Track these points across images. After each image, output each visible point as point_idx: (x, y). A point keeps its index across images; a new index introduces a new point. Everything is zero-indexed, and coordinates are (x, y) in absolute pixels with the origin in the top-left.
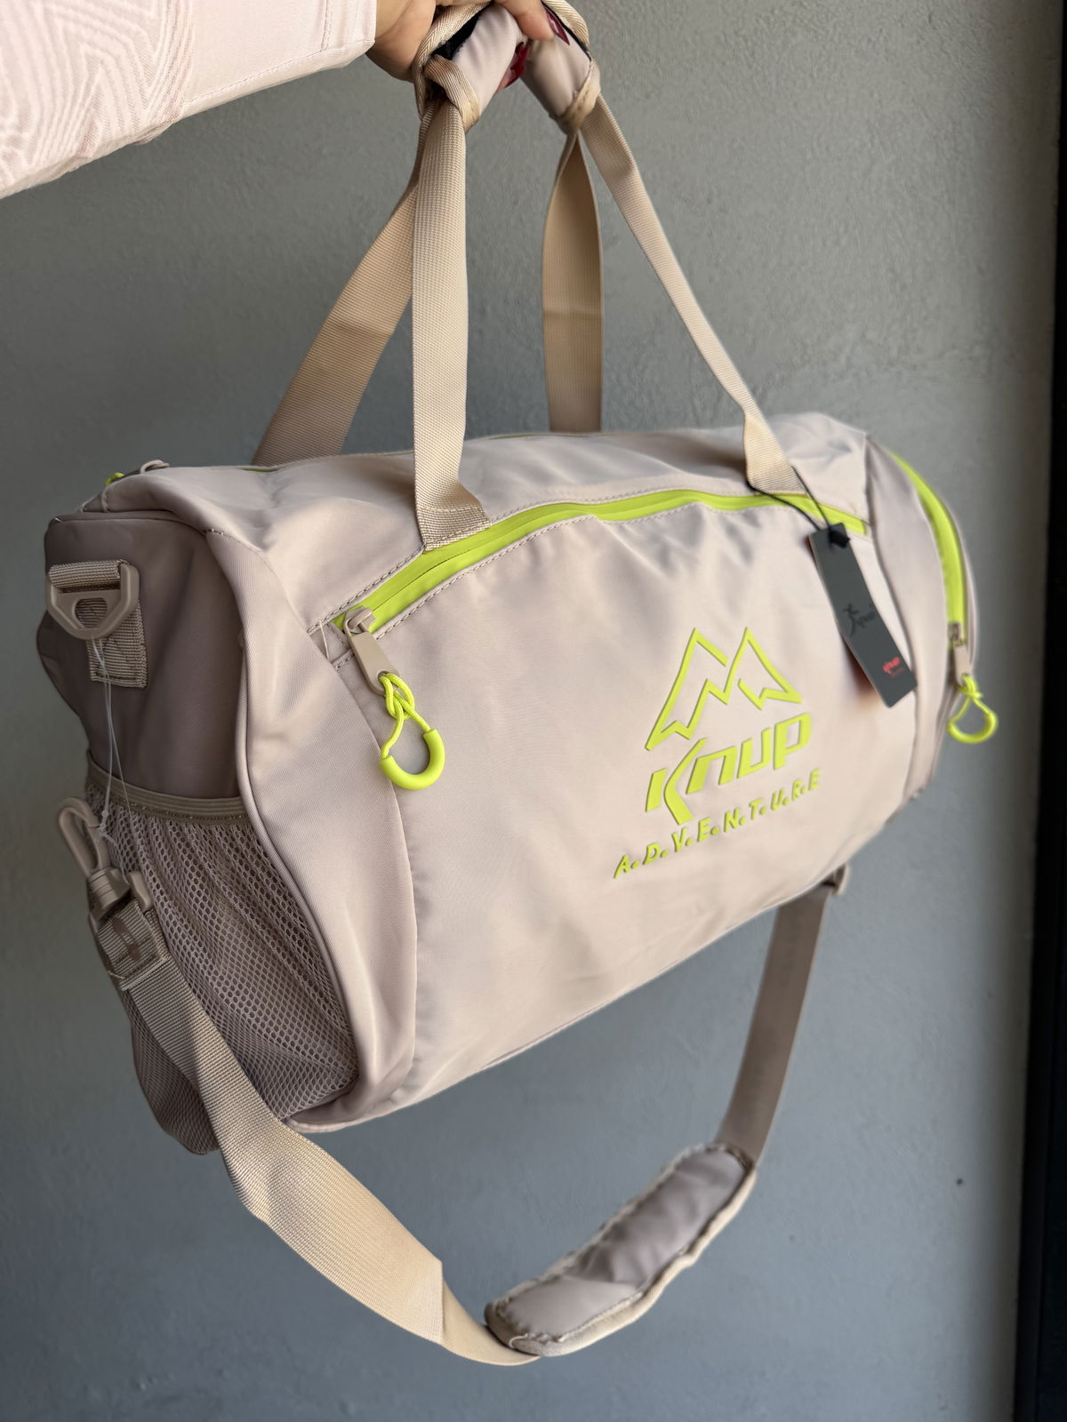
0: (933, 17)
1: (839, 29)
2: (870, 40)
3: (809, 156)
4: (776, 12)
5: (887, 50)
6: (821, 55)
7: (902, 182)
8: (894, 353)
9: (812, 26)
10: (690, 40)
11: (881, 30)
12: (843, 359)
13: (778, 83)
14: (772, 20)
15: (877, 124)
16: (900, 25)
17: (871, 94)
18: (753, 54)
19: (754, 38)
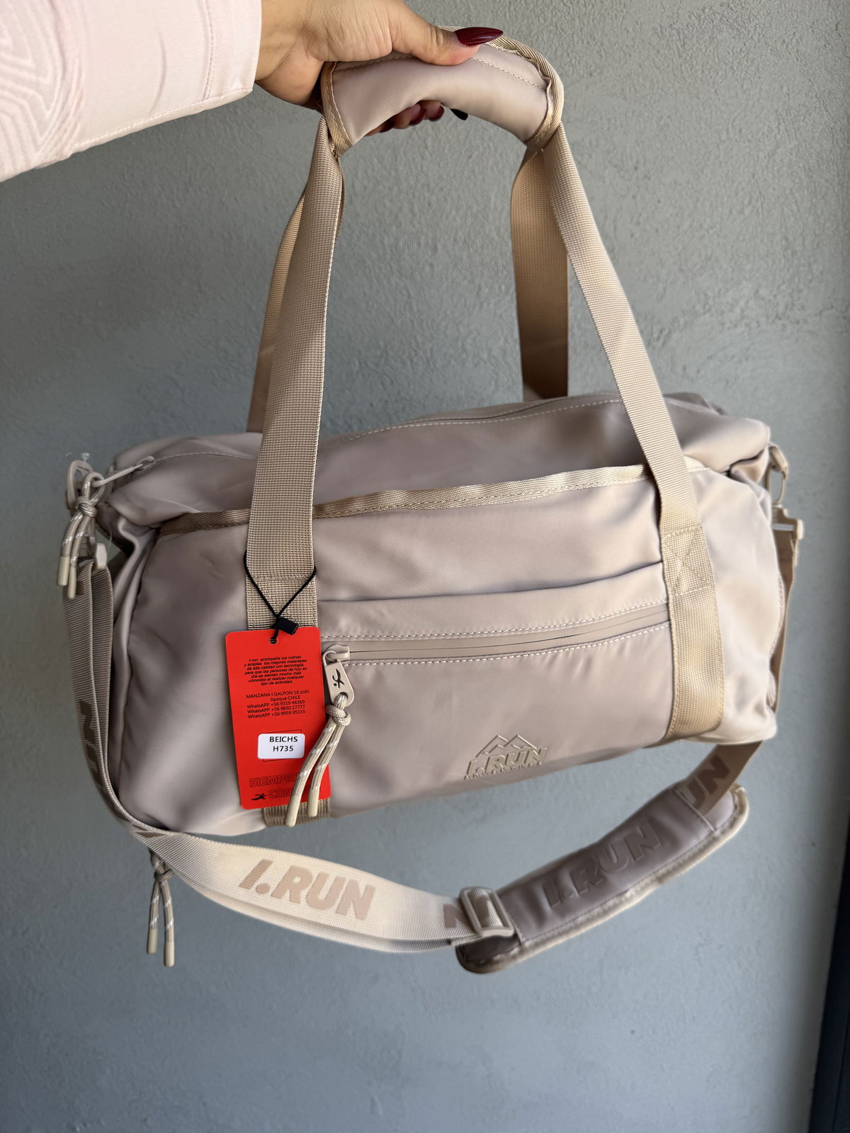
0: (839, 26)
1: (759, 30)
2: (784, 41)
3: (724, 137)
4: (707, 10)
5: (797, 51)
6: (741, 50)
7: (801, 165)
8: (781, 308)
9: (735, 24)
10: (631, 30)
11: (794, 33)
12: (738, 311)
13: (703, 71)
14: (702, 17)
15: (784, 115)
16: (811, 30)
17: (782, 88)
18: (683, 46)
19: (686, 32)
